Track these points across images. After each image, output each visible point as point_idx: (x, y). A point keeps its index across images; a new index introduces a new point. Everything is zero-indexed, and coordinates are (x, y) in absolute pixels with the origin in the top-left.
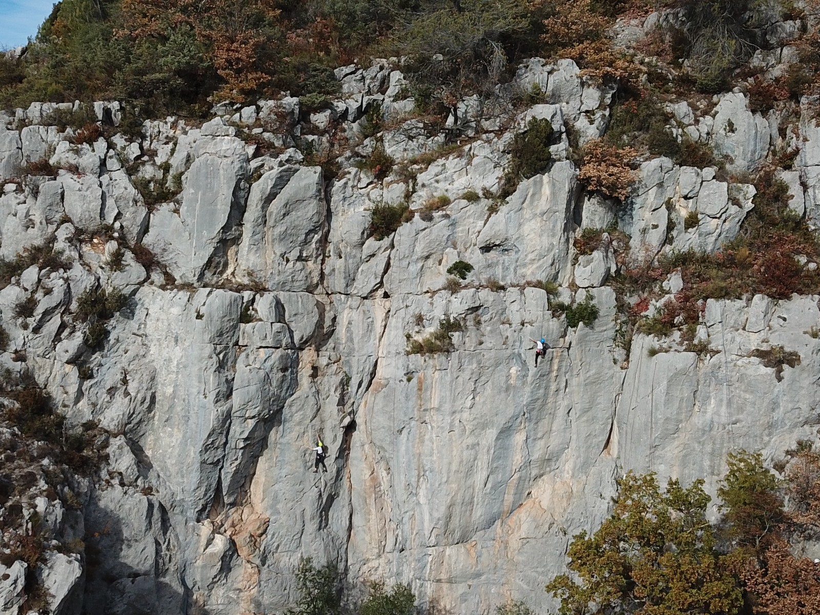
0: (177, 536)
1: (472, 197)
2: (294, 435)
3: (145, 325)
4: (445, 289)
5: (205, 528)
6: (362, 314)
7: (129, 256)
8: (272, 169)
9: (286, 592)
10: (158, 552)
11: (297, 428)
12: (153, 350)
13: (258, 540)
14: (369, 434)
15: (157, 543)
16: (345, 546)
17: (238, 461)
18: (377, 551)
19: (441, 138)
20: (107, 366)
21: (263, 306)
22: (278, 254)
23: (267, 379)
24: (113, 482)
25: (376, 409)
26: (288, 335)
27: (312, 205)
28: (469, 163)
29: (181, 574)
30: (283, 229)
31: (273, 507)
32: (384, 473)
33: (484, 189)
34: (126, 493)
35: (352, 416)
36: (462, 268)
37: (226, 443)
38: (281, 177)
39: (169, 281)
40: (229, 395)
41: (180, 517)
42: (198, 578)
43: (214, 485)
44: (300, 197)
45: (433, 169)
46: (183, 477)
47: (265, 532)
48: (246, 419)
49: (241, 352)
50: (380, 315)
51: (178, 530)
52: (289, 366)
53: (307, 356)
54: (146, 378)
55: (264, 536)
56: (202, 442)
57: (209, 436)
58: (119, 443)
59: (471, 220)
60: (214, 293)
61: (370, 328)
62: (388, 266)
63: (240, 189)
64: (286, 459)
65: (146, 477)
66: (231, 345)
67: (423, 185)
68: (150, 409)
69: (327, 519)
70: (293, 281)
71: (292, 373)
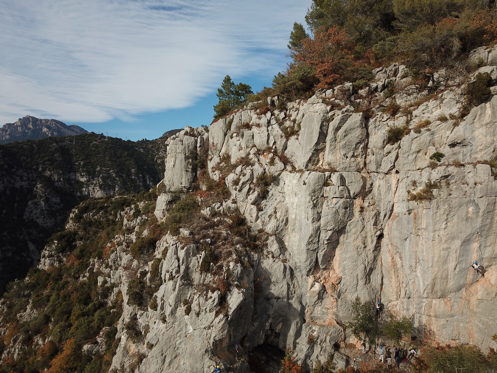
0: (298, 281)
1: (443, 119)
2: (352, 239)
3: (284, 188)
4: (428, 167)
5: (311, 279)
6: (385, 182)
7: (277, 160)
8: (338, 115)
9: (350, 312)
10: (289, 289)
11: (354, 236)
12: (287, 199)
13: (337, 286)
14: (390, 240)
15: (288, 285)
16: (380, 293)
17: (326, 250)
18: (396, 297)
19: (425, 92)
20: (268, 206)
21: (335, 178)
22: (342, 154)
23: (337, 212)
24: (269, 256)
25: (393, 228)
26: (347, 192)
27: (358, 131)
28: (442, 102)
29: (300, 299)
30: (344, 142)
31: (343, 271)
32: (399, 259)
33: (450, 114)
34: (274, 261)
35: (381, 231)
36: (438, 156)
37: (319, 241)
38: (343, 119)
39: (294, 168)
40: (319, 219)
41: (299, 274)
42: (308, 302)
43: (314, 260)
44: (352, 127)
45: (421, 108)
46: (300, 255)
47: (340, 283)
48: (327, 231)
49: (325, 200)
50: (394, 182)
51: (298, 279)
52: (348, 207)
53: (358, 202)
54: (284, 211)
55: (339, 285)
56: (307, 241)
57: (310, 238)
58: (272, 239)
59: (443, 131)
60: (311, 173)
61: (389, 188)
62: (397, 157)
63: (323, 126)
64: (349, 250)
65: (284, 255)
66: (320, 196)
67: (416, 116)
68: (286, 224)
69: (370, 279)
70: (350, 167)
71: (350, 209)
